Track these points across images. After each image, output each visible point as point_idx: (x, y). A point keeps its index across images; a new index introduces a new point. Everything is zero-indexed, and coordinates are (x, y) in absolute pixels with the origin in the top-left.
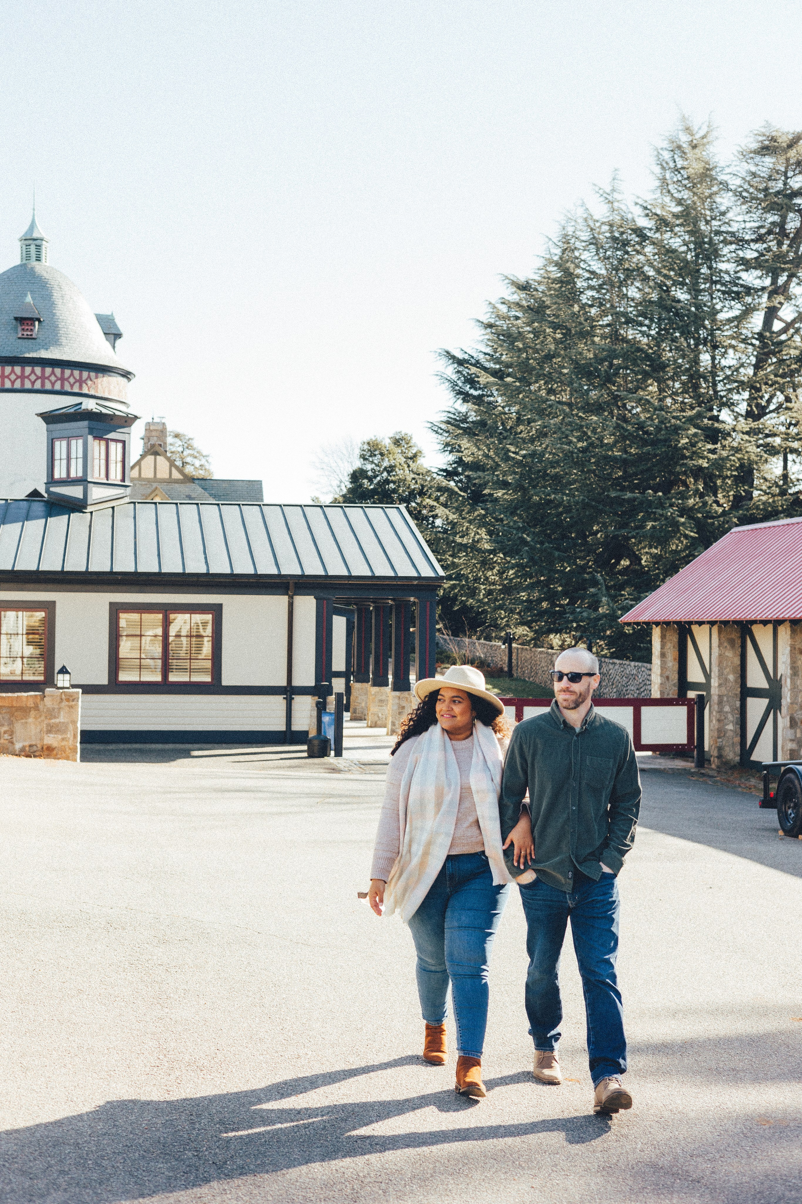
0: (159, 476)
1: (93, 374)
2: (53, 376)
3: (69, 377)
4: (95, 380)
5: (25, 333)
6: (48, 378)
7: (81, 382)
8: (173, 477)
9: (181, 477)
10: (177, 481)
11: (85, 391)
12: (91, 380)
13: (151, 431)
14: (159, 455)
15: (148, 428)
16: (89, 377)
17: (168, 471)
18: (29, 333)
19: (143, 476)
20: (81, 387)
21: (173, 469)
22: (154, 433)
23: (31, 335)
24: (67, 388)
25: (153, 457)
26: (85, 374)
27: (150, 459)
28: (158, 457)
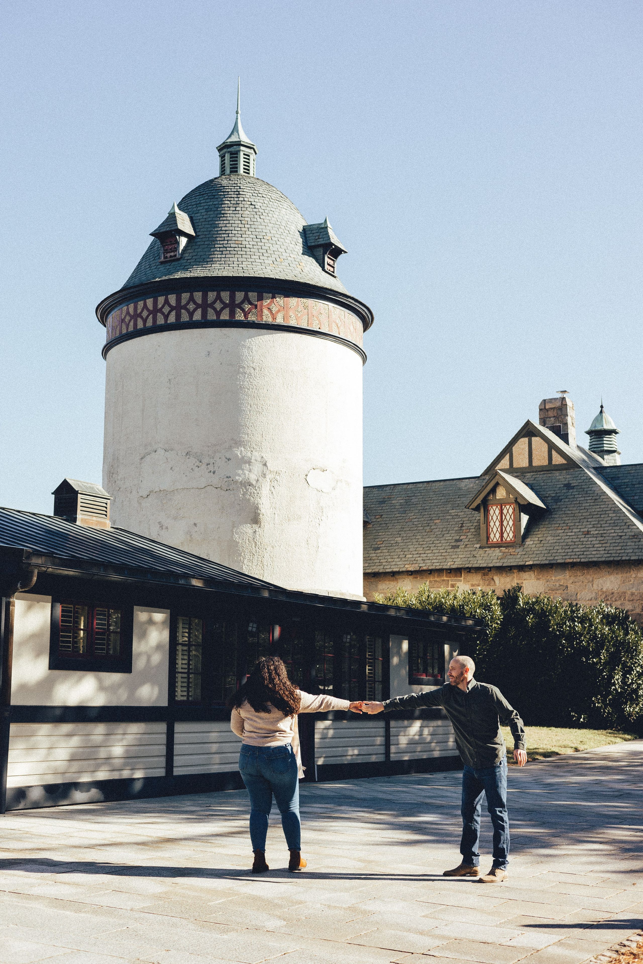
0: (535, 463)
1: (253, 295)
2: (191, 303)
3: (215, 302)
4: (259, 303)
5: (168, 255)
6: (185, 307)
7: (233, 306)
8: (554, 463)
9: (564, 462)
10: (559, 468)
11: (240, 316)
12: (250, 303)
13: (547, 410)
14: (535, 436)
15: (543, 407)
16: (246, 299)
17: (546, 455)
18: (172, 254)
19: (515, 465)
20: (232, 314)
21: (554, 453)
22: (551, 414)
23: (175, 255)
24: (211, 316)
25: (526, 440)
26: (239, 296)
27: (523, 442)
28: (533, 439)
